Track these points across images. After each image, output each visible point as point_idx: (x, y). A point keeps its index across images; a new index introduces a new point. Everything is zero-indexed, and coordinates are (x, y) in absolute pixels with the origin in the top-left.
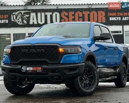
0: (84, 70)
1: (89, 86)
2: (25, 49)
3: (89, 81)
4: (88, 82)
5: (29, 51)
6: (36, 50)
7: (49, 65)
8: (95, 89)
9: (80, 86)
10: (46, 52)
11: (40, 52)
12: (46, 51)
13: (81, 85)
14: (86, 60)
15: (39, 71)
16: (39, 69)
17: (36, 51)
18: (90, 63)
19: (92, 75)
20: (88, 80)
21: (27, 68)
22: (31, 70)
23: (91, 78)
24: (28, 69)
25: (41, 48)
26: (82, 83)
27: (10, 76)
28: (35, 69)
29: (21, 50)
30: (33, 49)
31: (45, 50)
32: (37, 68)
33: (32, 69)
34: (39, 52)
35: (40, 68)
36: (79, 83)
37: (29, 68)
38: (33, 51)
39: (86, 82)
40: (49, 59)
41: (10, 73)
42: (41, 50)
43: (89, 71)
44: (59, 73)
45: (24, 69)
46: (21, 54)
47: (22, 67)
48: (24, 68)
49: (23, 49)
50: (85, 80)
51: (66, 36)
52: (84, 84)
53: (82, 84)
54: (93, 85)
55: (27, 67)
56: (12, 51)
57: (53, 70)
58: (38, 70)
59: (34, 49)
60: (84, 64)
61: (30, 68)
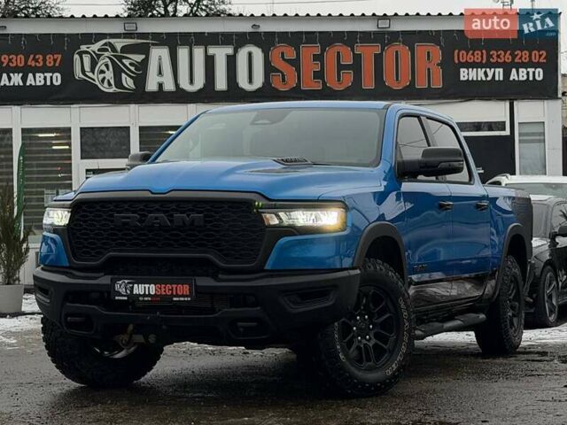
0: (359, 295)
1: (378, 359)
2: (127, 210)
3: (377, 336)
4: (374, 341)
5: (144, 221)
6: (172, 216)
7: (220, 276)
8: (398, 370)
9: (341, 356)
10: (209, 226)
11: (184, 223)
12: (211, 222)
13: (346, 355)
14: (366, 256)
15: (182, 299)
16: (181, 292)
17: (171, 221)
18: (381, 268)
19: (387, 315)
20: (372, 334)
21: (136, 286)
22: (149, 295)
23: (383, 325)
24: (139, 289)
25: (189, 210)
26: (350, 344)
27: (68, 315)
28: (166, 290)
29: (112, 216)
30: (158, 210)
31: (205, 216)
32: (174, 286)
33: (152, 289)
34: (181, 224)
35: (186, 287)
36: (338, 347)
37: (142, 286)
38: (156, 218)
39: (364, 341)
40: (220, 251)
41: (68, 304)
42: (188, 216)
43: (376, 300)
44: (259, 308)
45: (122, 291)
46: (112, 229)
47: (114, 281)
48: (121, 286)
49: (118, 212)
50: (362, 333)
51: (287, 161)
52: (359, 348)
53: (349, 349)
54: (392, 352)
55: (133, 284)
56: (77, 217)
57: (238, 298)
58: (177, 296)
59: (165, 212)
60: (358, 271)
61: (147, 286)
